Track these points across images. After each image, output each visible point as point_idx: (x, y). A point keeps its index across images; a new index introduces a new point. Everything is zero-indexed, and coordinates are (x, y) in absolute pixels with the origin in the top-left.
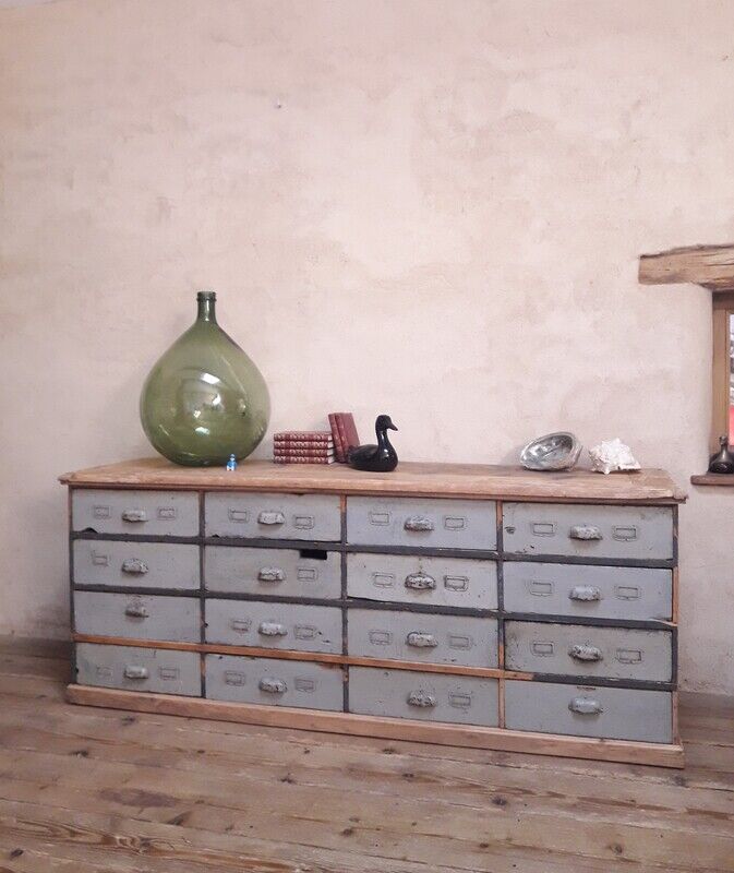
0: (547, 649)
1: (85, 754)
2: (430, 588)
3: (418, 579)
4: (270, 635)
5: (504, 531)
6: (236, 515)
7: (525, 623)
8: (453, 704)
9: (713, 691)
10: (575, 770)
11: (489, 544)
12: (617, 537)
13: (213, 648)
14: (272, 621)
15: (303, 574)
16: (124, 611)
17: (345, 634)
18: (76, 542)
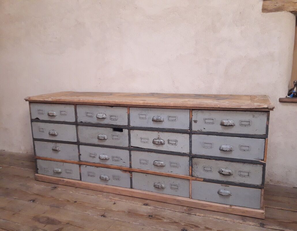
0: (209, 169)
1: (34, 201)
2: (162, 144)
3: (157, 140)
4: (103, 159)
5: (193, 122)
6: (89, 114)
7: (200, 159)
8: (171, 188)
9: (282, 185)
10: (218, 217)
11: (186, 127)
12: (241, 125)
13: (83, 163)
14: (104, 154)
15: (115, 137)
16: (52, 149)
17: (130, 160)
18: (33, 123)
